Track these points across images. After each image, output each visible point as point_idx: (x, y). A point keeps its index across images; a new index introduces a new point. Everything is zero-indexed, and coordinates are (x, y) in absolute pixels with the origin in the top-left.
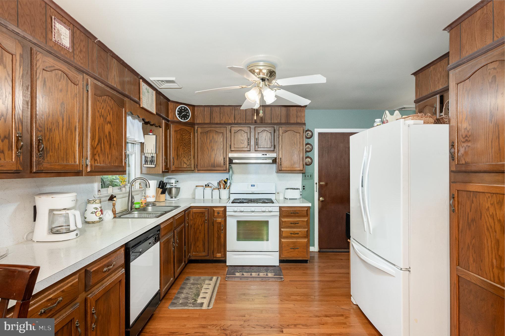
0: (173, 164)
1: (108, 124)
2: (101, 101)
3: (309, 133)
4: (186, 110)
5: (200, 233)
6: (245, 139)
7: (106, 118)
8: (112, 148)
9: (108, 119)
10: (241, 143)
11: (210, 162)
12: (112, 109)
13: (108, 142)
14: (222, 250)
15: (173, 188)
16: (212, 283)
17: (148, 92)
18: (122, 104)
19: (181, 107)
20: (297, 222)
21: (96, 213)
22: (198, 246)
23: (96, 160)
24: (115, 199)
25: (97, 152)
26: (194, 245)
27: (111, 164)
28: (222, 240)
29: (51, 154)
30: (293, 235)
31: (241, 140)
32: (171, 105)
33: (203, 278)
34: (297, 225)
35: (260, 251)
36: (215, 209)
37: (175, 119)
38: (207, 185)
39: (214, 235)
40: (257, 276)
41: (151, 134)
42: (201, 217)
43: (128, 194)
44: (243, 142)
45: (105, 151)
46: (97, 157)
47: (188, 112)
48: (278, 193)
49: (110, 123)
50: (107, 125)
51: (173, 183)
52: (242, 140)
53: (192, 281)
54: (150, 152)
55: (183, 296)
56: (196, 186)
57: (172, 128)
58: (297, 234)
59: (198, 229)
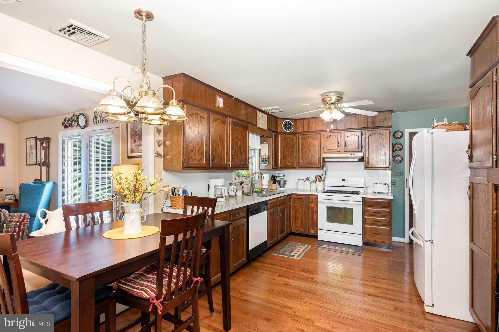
0: (281, 163)
2: (236, 130)
3: (399, 134)
4: (290, 123)
5: (299, 213)
6: (336, 142)
7: (238, 138)
8: (241, 154)
10: (333, 146)
11: (308, 161)
14: (315, 228)
15: (281, 180)
16: (304, 247)
17: (263, 117)
18: (246, 128)
19: (286, 122)
21: (234, 190)
22: (298, 223)
24: (243, 184)
25: (234, 157)
26: (295, 222)
27: (241, 164)
28: (315, 220)
30: (375, 222)
31: (333, 143)
32: (279, 121)
33: (298, 244)
34: (379, 213)
35: (345, 233)
36: (310, 197)
37: (282, 131)
38: (307, 179)
39: (309, 216)
41: (265, 143)
42: (300, 202)
43: (251, 182)
45: (238, 157)
46: (234, 160)
47: (292, 125)
48: (367, 187)
49: (240, 140)
50: (239, 142)
51: (281, 177)
53: (290, 244)
54: (264, 155)
55: (283, 250)
56: (299, 179)
57: (280, 137)
58: (379, 222)
59: (298, 210)
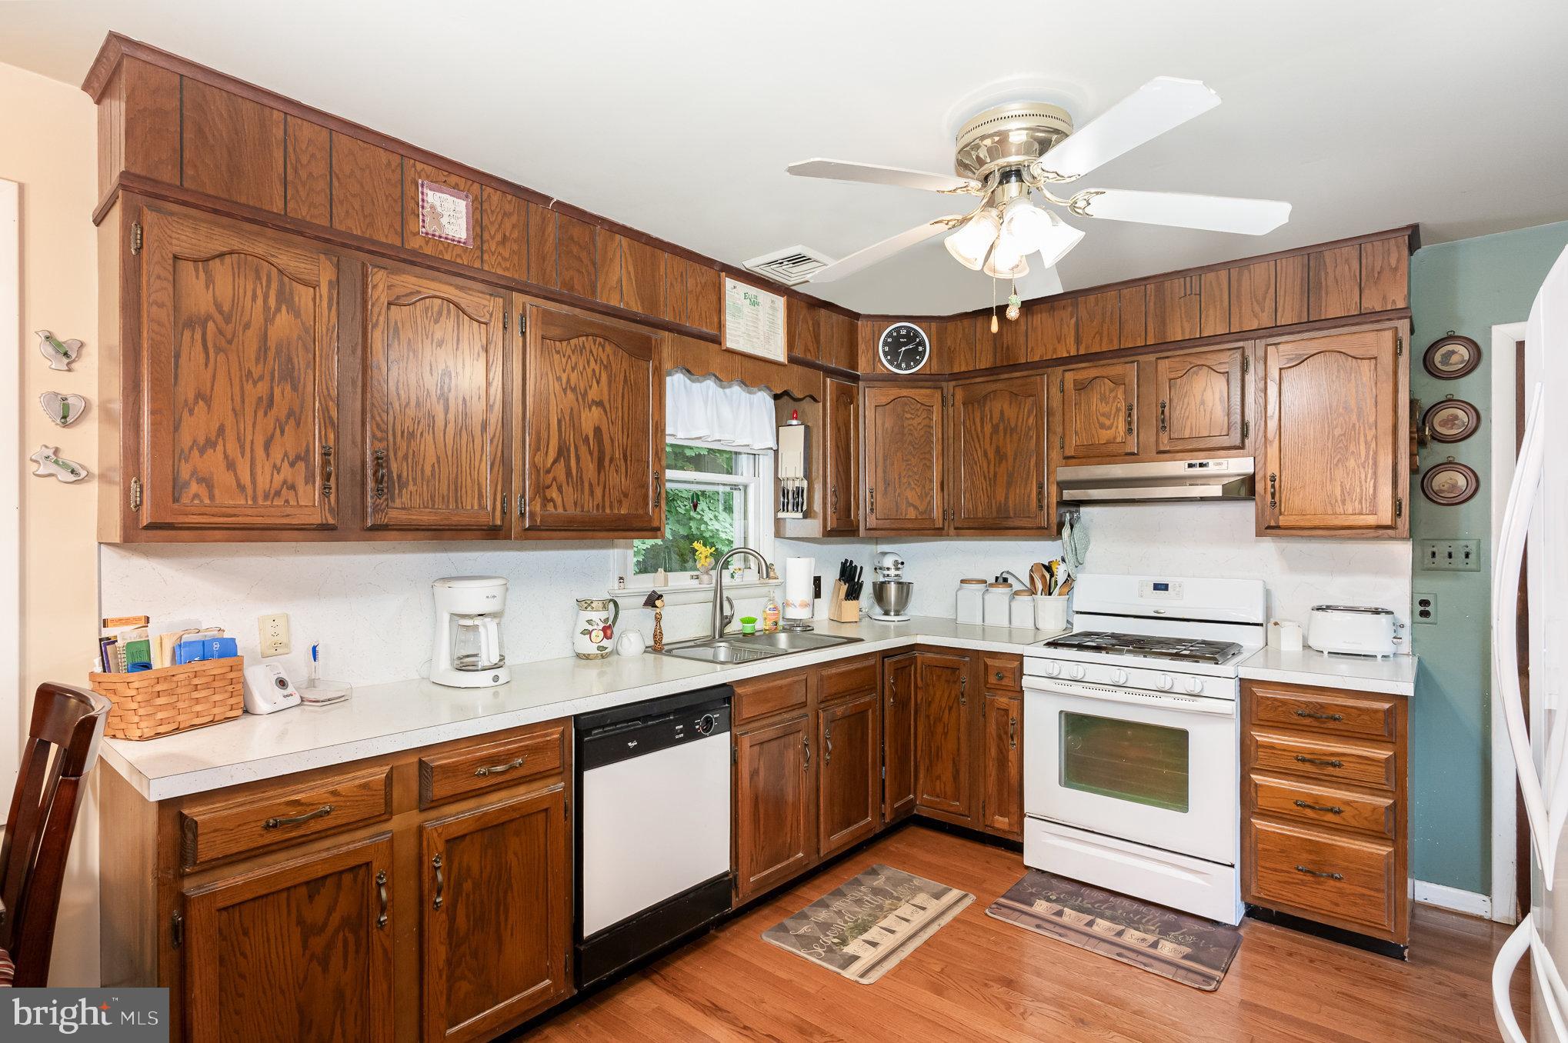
0: (872, 510)
1: (594, 408)
2: (569, 352)
3: (1453, 352)
4: (912, 336)
5: (946, 734)
6: (1118, 410)
7: (586, 390)
8: (607, 468)
9: (593, 394)
10: (1102, 426)
11: (994, 502)
12: (607, 367)
13: (591, 454)
14: (1014, 808)
15: (889, 582)
16: (934, 906)
17: (754, 303)
18: (642, 350)
19: (898, 329)
20: (1333, 759)
21: (590, 633)
22: (939, 777)
23: (552, 500)
24: (658, 603)
25: (554, 479)
26: (928, 770)
27: (604, 510)
28: (1013, 771)
29: (411, 487)
30: (1309, 813)
31: (1103, 415)
32: (864, 329)
33: (918, 881)
34: (1330, 770)
35: (1149, 846)
36: (989, 661)
37: (879, 369)
38: (1000, 580)
39: (987, 750)
40: (1110, 936)
41: (794, 422)
42: (948, 681)
43: (712, 594)
44: (1108, 423)
45: (581, 478)
46: (554, 493)
47: (922, 343)
48: (1276, 624)
49: (600, 404)
50: (590, 410)
51: (888, 569)
52: (1107, 416)
53: (879, 882)
54: (791, 475)
55: (823, 915)
56: (962, 581)
57: (869, 400)
58: (1339, 812)
59: (940, 720)
